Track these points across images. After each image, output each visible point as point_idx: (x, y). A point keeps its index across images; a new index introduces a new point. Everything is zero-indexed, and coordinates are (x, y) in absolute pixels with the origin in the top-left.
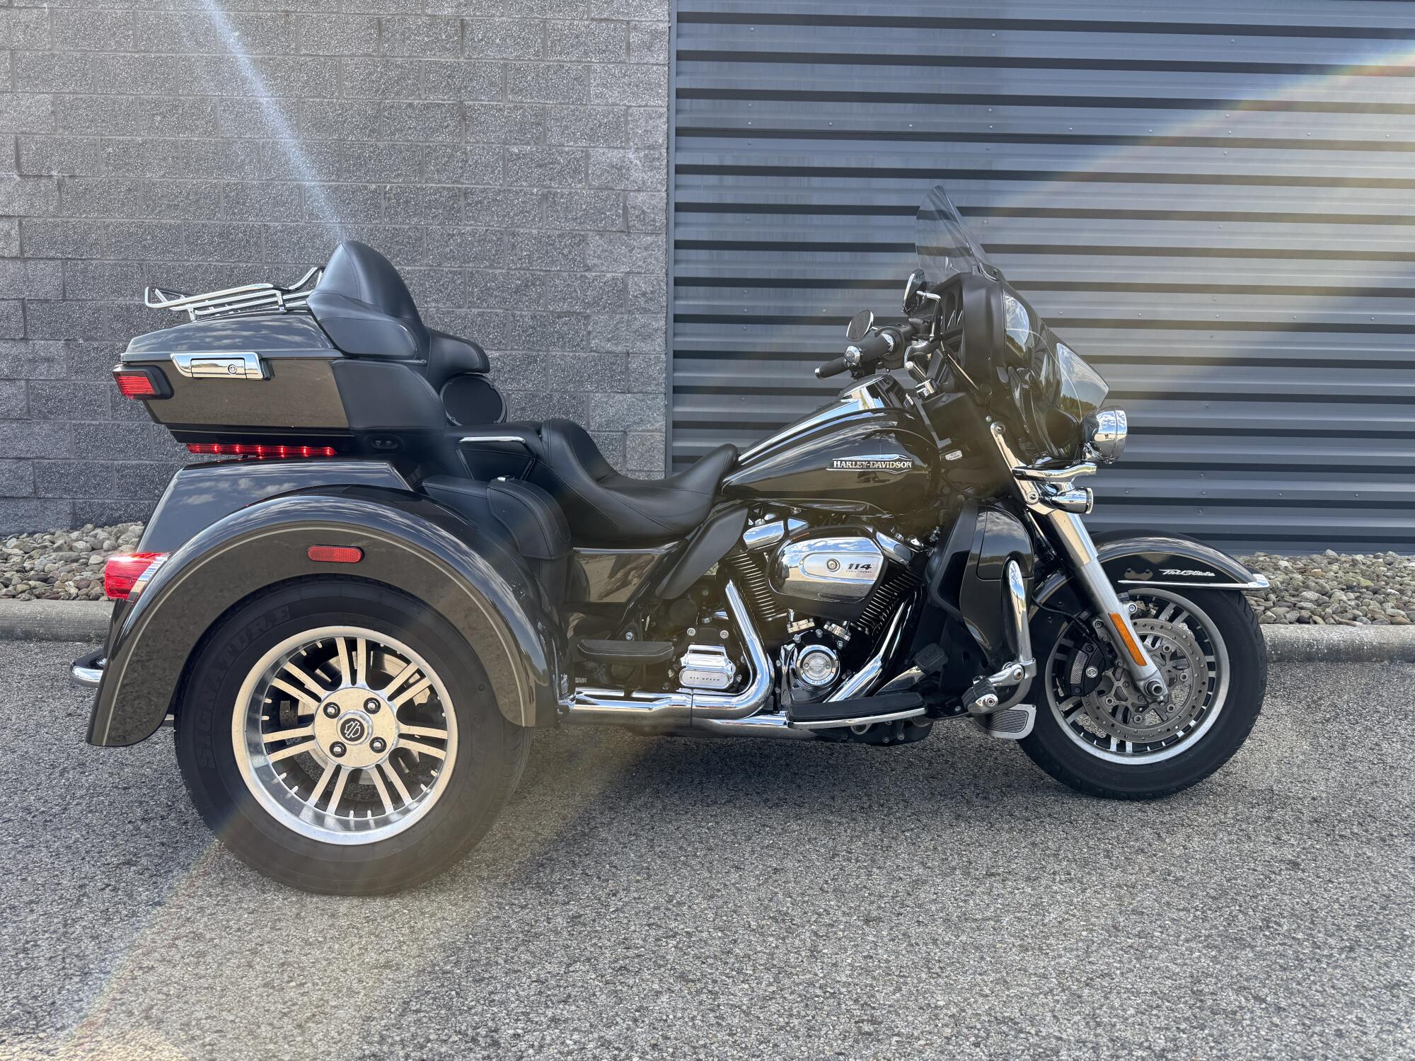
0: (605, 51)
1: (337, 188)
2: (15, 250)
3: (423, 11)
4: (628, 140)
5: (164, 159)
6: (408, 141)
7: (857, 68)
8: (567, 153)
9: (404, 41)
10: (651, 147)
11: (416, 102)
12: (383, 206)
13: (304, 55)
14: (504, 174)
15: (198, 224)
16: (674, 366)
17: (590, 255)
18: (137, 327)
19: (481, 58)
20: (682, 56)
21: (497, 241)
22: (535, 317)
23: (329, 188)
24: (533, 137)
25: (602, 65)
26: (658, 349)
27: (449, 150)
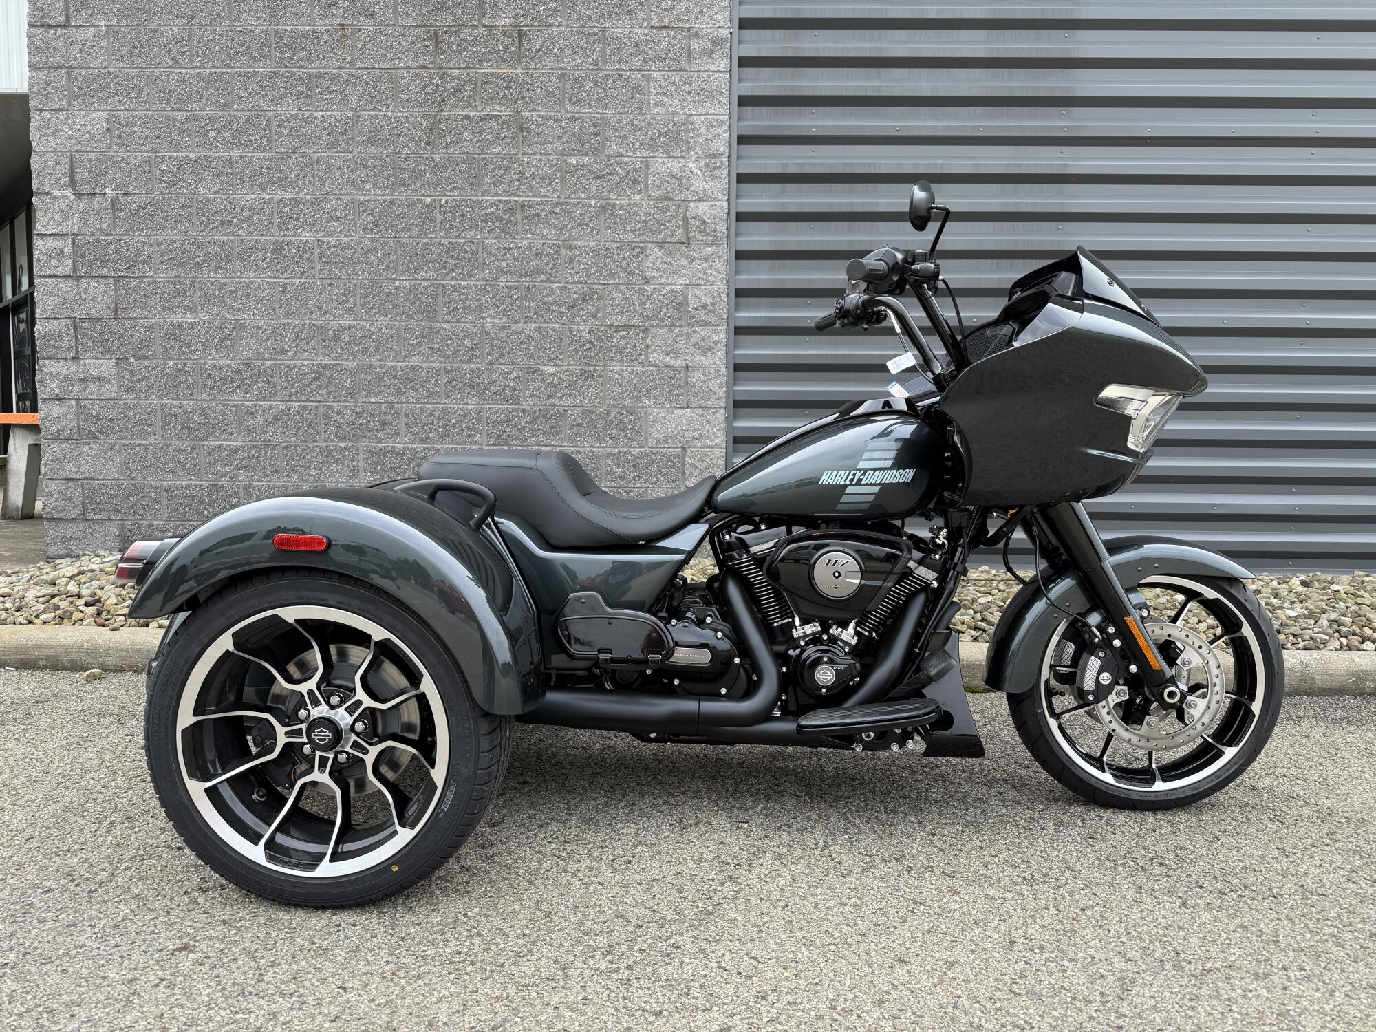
0: (665, 59)
1: (392, 202)
2: (68, 270)
3: (480, 22)
4: (688, 149)
5: (218, 175)
6: (464, 153)
7: (924, 72)
8: (626, 164)
9: (460, 53)
10: (710, 156)
11: (472, 114)
12: (439, 220)
13: (359, 68)
14: (561, 185)
15: (251, 240)
16: (735, 380)
17: (648, 268)
18: (188, 345)
19: (539, 68)
20: (744, 62)
21: (555, 254)
22: (593, 331)
23: (384, 202)
24: (591, 148)
25: (662, 73)
26: (718, 362)
27: (505, 162)
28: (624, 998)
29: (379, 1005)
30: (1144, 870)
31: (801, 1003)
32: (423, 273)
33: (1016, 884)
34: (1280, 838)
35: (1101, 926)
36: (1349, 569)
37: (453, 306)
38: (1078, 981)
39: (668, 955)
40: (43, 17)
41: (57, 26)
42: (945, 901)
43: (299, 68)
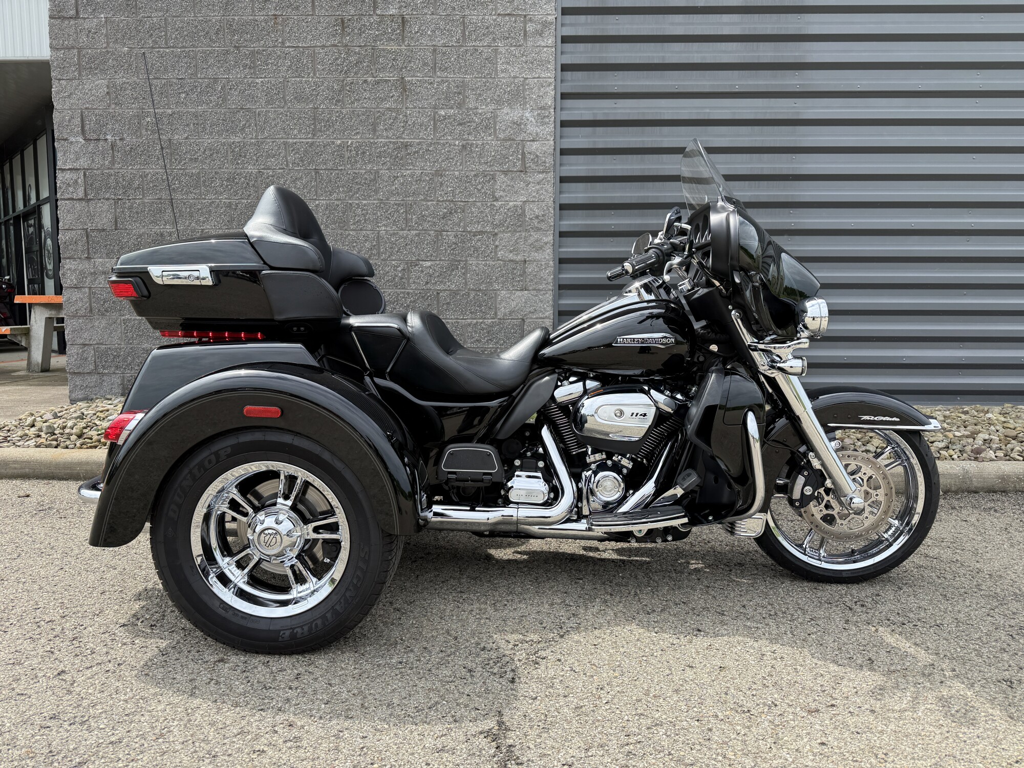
0: (508, 38)
1: (312, 144)
2: (81, 194)
3: (374, 12)
4: (525, 103)
5: (188, 125)
6: (364, 108)
7: (696, 46)
8: (481, 114)
9: (360, 35)
10: (541, 108)
11: (369, 79)
12: (346, 157)
13: (288, 47)
14: (434, 130)
15: (212, 172)
16: (559, 270)
17: (497, 189)
19: (417, 45)
20: (565, 40)
21: (430, 180)
22: (457, 236)
23: (307, 144)
24: (455, 103)
25: (507, 48)
26: (547, 257)
27: (394, 114)
30: (851, 609)
32: (335, 195)
36: (1000, 403)
37: (357, 218)
38: (806, 678)
40: (59, 12)
41: (71, 18)
43: (245, 47)
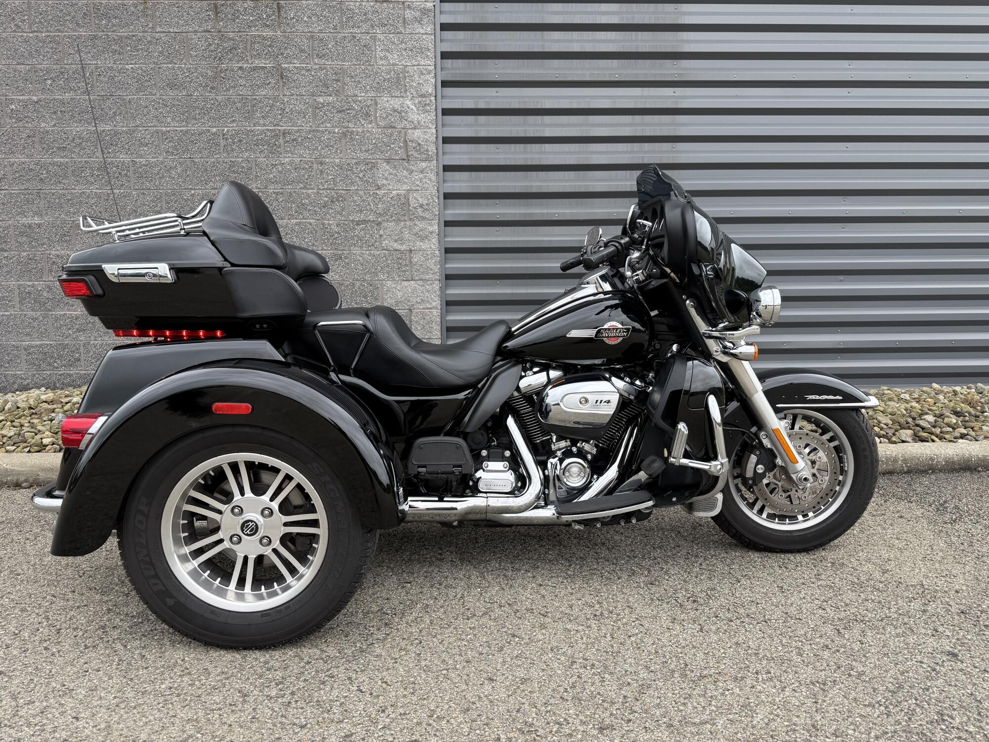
0: (386, 25)
1: (187, 132)
4: (406, 91)
5: (55, 113)
6: (239, 95)
7: (575, 35)
8: (360, 102)
9: (234, 21)
10: (422, 96)
11: (245, 66)
12: (222, 145)
13: (159, 32)
14: (313, 118)
15: (81, 161)
16: (446, 259)
17: (379, 178)
18: (37, 240)
19: (293, 32)
20: (445, 27)
21: (309, 168)
22: (340, 225)
23: (181, 132)
24: (334, 90)
25: (385, 35)
26: (433, 247)
27: (271, 102)
28: (282, 716)
29: (99, 730)
30: (681, 606)
31: (409, 714)
32: (212, 184)
33: (588, 619)
34: (782, 579)
35: (639, 648)
38: (611, 689)
39: (323, 683)
42: (534, 634)
43: (113, 32)
